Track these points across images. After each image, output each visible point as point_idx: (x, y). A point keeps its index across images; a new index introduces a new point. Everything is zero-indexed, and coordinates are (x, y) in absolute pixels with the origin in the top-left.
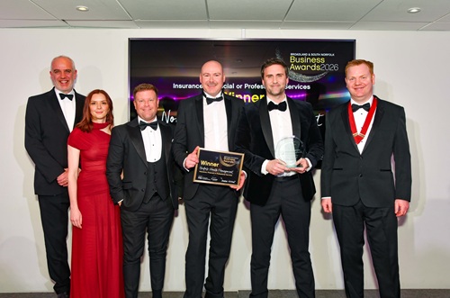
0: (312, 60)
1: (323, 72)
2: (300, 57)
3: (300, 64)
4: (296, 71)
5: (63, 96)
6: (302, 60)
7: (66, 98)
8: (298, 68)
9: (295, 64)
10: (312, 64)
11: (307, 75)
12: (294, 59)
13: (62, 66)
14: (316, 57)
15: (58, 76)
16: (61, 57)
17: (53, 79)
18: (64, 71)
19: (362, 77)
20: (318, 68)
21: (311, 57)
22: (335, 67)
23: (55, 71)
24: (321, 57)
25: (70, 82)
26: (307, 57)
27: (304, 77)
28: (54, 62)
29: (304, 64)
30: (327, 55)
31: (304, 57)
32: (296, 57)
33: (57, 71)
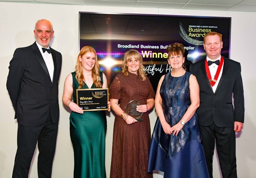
0: (203, 31)
2: (196, 28)
3: (195, 33)
6: (197, 30)
7: (46, 51)
8: (194, 35)
9: (192, 33)
10: (203, 33)
11: (200, 40)
12: (192, 30)
13: (44, 28)
14: (206, 28)
15: (40, 34)
16: (43, 20)
17: (36, 36)
18: (45, 32)
19: (216, 43)
21: (203, 28)
23: (38, 31)
24: (209, 28)
25: (49, 40)
26: (200, 28)
27: (198, 41)
28: (38, 25)
29: (198, 33)
30: (213, 27)
31: (197, 28)
32: (193, 28)
33: (40, 31)
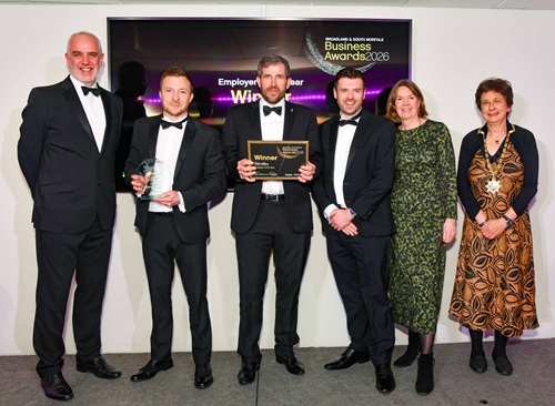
0: (354, 47)
1: (368, 63)
2: (339, 42)
3: (338, 52)
4: (332, 62)
5: (86, 91)
6: (342, 47)
7: (90, 94)
8: (336, 57)
9: (332, 52)
10: (354, 52)
12: (332, 47)
13: (85, 47)
14: (360, 43)
15: (78, 60)
16: (82, 33)
20: (363, 57)
21: (353, 43)
22: (385, 57)
23: (73, 54)
24: (366, 43)
25: (95, 70)
26: (348, 42)
28: (73, 40)
29: (344, 52)
30: (374, 40)
31: (343, 42)
32: (333, 42)
33: (77, 54)
